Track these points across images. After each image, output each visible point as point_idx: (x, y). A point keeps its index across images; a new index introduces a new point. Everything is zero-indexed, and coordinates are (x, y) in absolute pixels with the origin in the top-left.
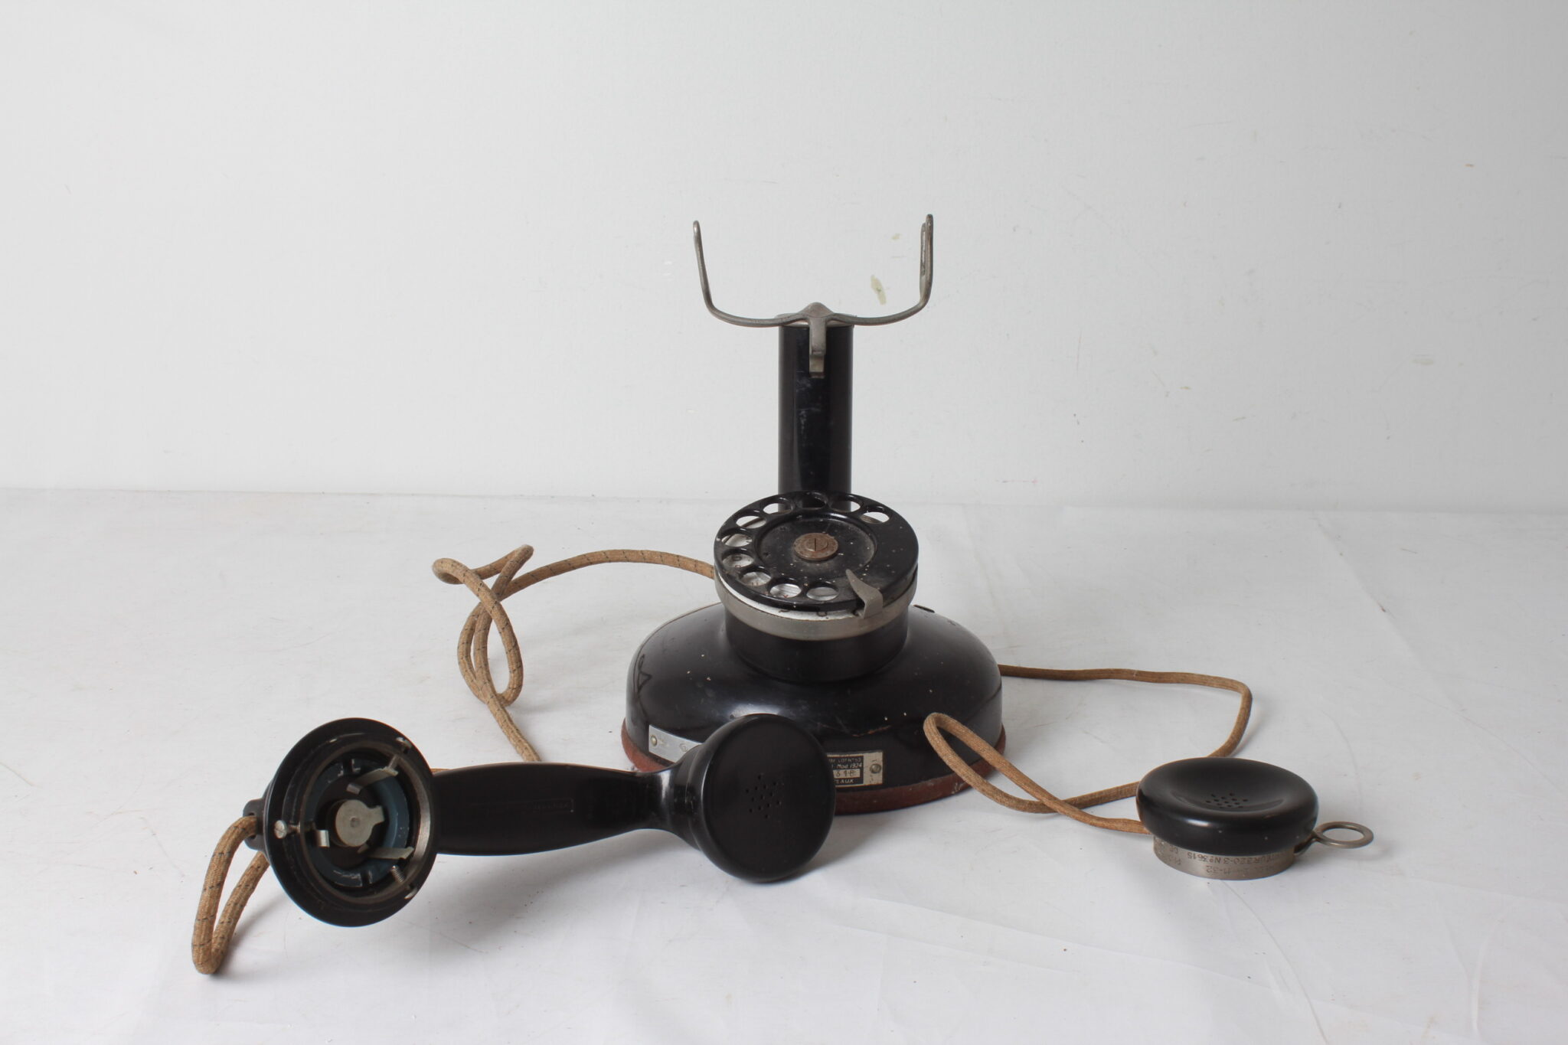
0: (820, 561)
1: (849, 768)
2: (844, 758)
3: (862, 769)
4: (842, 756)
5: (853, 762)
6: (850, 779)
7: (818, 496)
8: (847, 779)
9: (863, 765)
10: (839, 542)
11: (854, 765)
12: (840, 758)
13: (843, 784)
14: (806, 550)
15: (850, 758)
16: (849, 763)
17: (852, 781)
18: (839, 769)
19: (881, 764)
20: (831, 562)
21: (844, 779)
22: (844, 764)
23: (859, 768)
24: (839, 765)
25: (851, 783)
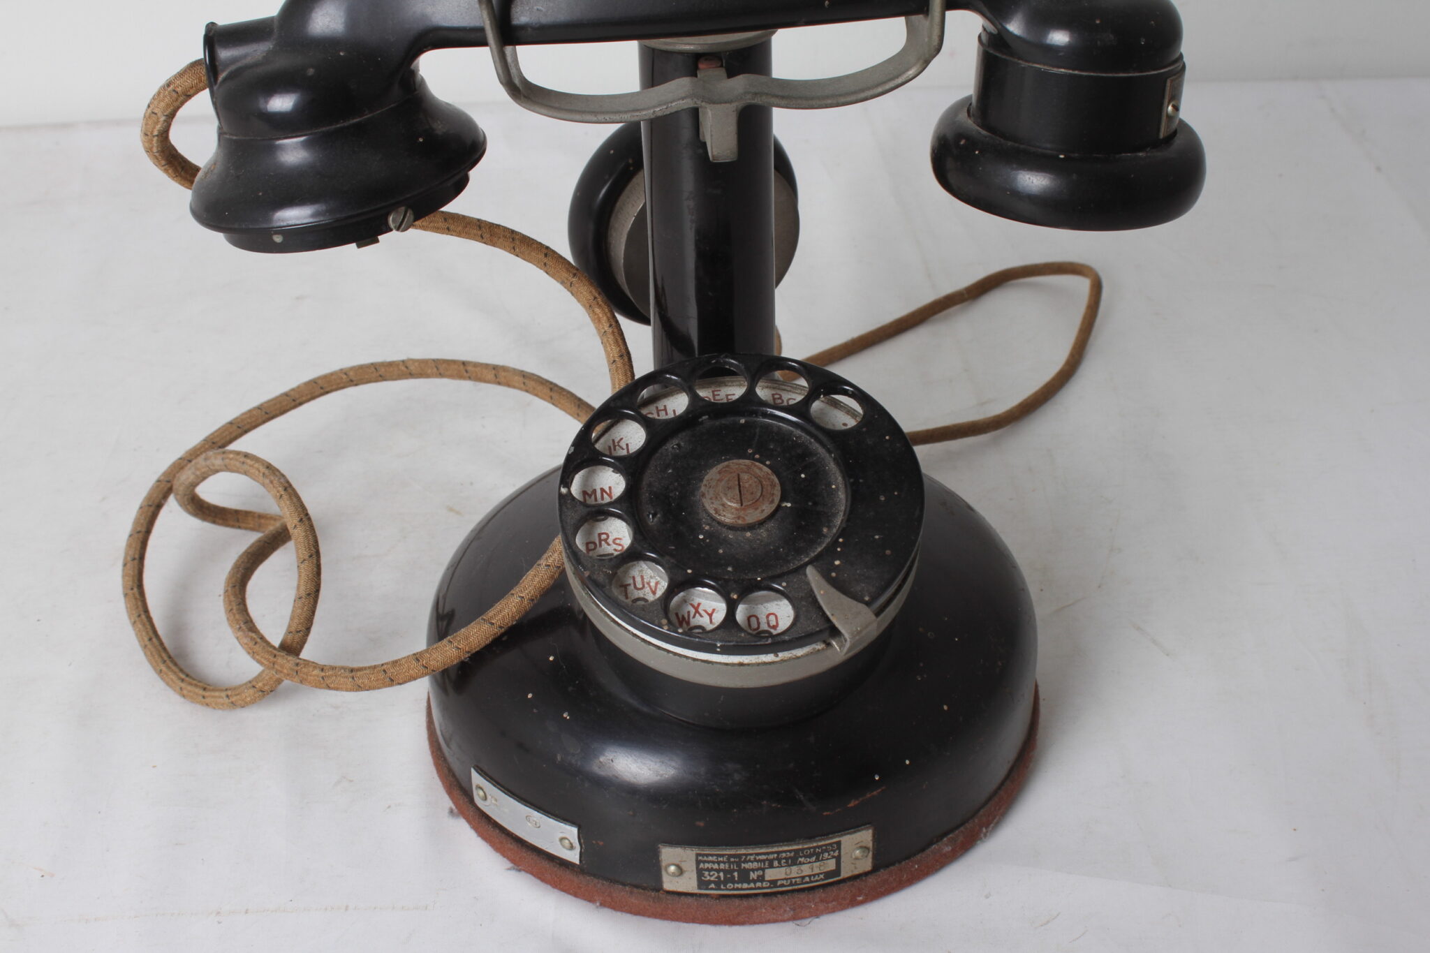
0: (751, 527)
1: (817, 860)
2: (809, 848)
3: (838, 859)
4: (806, 846)
5: (823, 852)
6: (818, 874)
7: (732, 364)
8: (814, 875)
9: (840, 852)
10: (782, 484)
11: (826, 855)
12: (802, 850)
13: (807, 883)
14: (723, 505)
15: (818, 847)
16: (818, 855)
17: (822, 876)
18: (801, 863)
19: (870, 845)
20: (771, 525)
21: (809, 876)
22: (810, 856)
23: (833, 857)
24: (802, 860)
25: (822, 880)
